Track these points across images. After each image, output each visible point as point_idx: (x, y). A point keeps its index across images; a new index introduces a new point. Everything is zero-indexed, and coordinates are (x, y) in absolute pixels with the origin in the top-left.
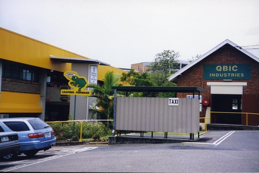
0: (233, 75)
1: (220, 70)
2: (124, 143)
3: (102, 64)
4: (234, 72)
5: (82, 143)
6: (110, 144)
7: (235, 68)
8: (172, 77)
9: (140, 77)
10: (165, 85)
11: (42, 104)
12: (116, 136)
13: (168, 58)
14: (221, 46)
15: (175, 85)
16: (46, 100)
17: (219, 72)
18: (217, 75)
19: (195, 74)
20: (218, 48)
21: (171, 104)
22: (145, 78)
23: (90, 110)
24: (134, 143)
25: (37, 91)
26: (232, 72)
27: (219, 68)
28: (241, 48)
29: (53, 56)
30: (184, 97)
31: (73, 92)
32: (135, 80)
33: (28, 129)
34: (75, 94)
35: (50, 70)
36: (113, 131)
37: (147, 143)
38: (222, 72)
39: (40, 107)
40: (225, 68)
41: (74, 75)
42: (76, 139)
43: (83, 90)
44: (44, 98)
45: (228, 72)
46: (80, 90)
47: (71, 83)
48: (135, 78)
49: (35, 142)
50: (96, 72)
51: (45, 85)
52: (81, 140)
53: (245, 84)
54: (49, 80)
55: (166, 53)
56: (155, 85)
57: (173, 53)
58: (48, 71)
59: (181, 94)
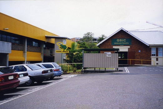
0: (124, 43)
1: (119, 41)
2: (87, 73)
3: (68, 39)
4: (125, 42)
5: (69, 73)
6: (82, 73)
7: (125, 40)
8: (98, 45)
9: (82, 45)
10: (93, 48)
11: (42, 57)
12: (84, 70)
13: (89, 36)
14: (119, 31)
15: (98, 48)
16: (44, 55)
17: (118, 42)
18: (117, 43)
19: (108, 43)
20: (118, 31)
21: (108, 56)
22: (84, 45)
23: (64, 59)
24: (92, 73)
25: (40, 51)
26: (124, 42)
27: (118, 40)
28: (127, 31)
29: (46, 35)
30: (103, 53)
31: (61, 52)
32: (80, 46)
33: (53, 67)
34: (62, 52)
35: (45, 42)
36: (83, 68)
37: (98, 73)
38: (119, 42)
39: (41, 58)
40: (121, 40)
41: (61, 44)
42: (66, 72)
43: (65, 50)
44: (43, 54)
45: (122, 42)
46: (64, 50)
47: (60, 47)
48: (80, 45)
49: (56, 72)
50: (65, 42)
51: (43, 48)
52: (68, 72)
53: (129, 47)
54: (44, 46)
55: (88, 34)
56: (89, 48)
57: (91, 34)
58: (44, 42)
59: (102, 52)
